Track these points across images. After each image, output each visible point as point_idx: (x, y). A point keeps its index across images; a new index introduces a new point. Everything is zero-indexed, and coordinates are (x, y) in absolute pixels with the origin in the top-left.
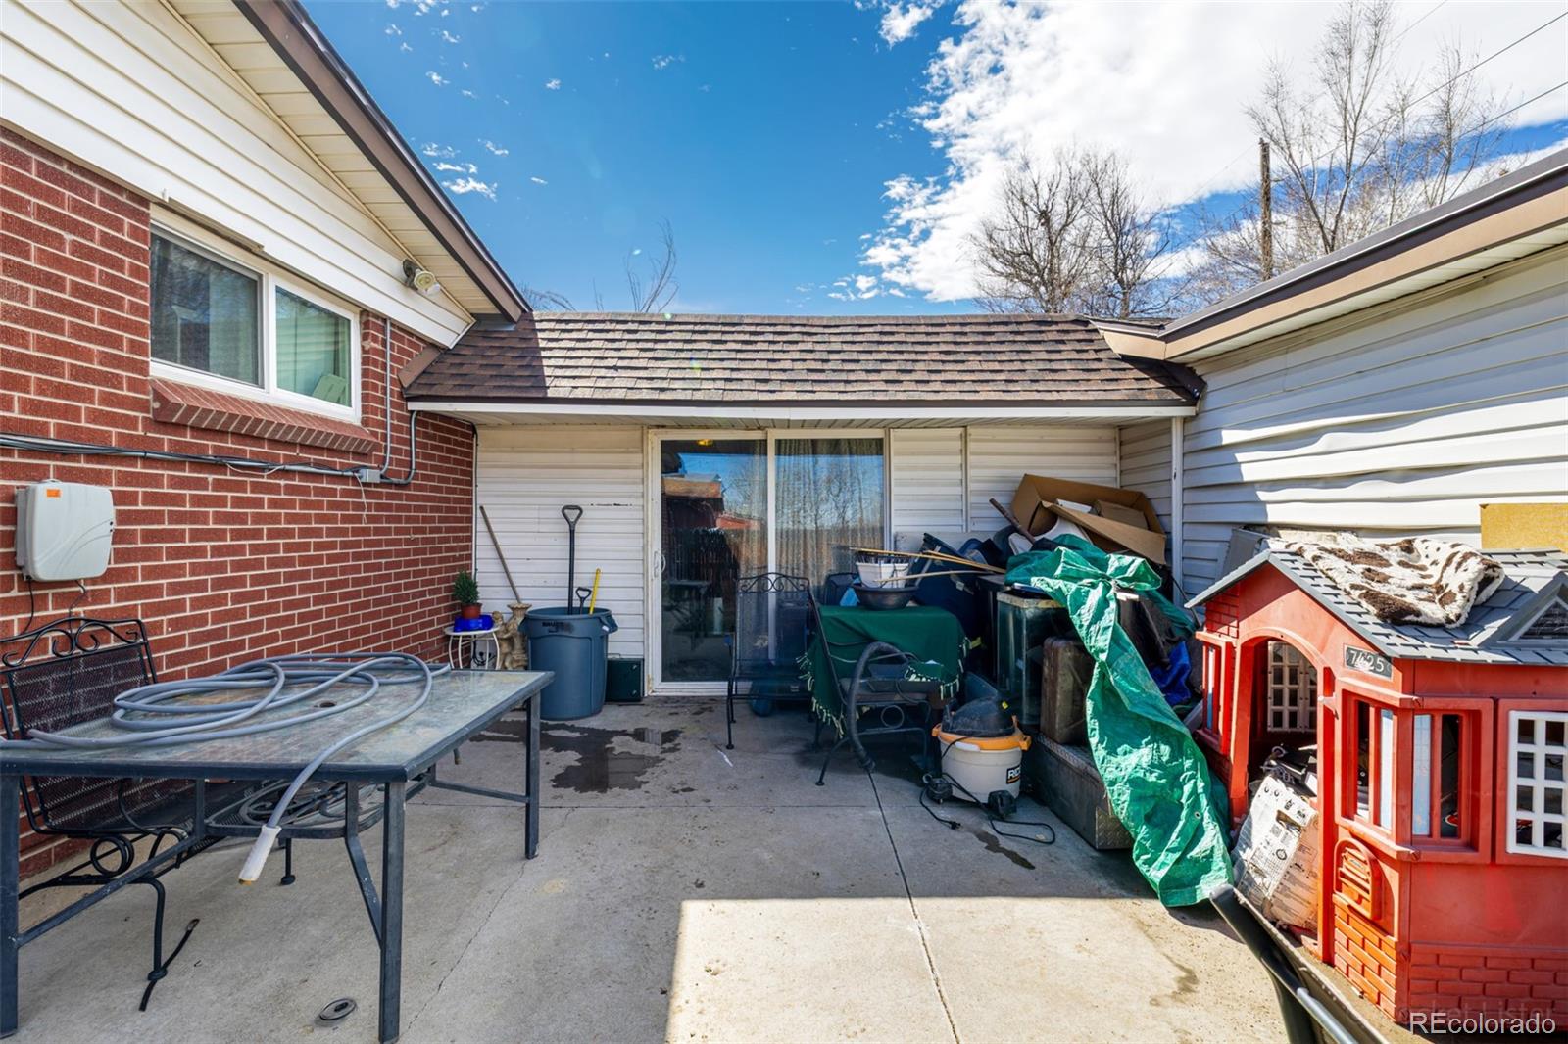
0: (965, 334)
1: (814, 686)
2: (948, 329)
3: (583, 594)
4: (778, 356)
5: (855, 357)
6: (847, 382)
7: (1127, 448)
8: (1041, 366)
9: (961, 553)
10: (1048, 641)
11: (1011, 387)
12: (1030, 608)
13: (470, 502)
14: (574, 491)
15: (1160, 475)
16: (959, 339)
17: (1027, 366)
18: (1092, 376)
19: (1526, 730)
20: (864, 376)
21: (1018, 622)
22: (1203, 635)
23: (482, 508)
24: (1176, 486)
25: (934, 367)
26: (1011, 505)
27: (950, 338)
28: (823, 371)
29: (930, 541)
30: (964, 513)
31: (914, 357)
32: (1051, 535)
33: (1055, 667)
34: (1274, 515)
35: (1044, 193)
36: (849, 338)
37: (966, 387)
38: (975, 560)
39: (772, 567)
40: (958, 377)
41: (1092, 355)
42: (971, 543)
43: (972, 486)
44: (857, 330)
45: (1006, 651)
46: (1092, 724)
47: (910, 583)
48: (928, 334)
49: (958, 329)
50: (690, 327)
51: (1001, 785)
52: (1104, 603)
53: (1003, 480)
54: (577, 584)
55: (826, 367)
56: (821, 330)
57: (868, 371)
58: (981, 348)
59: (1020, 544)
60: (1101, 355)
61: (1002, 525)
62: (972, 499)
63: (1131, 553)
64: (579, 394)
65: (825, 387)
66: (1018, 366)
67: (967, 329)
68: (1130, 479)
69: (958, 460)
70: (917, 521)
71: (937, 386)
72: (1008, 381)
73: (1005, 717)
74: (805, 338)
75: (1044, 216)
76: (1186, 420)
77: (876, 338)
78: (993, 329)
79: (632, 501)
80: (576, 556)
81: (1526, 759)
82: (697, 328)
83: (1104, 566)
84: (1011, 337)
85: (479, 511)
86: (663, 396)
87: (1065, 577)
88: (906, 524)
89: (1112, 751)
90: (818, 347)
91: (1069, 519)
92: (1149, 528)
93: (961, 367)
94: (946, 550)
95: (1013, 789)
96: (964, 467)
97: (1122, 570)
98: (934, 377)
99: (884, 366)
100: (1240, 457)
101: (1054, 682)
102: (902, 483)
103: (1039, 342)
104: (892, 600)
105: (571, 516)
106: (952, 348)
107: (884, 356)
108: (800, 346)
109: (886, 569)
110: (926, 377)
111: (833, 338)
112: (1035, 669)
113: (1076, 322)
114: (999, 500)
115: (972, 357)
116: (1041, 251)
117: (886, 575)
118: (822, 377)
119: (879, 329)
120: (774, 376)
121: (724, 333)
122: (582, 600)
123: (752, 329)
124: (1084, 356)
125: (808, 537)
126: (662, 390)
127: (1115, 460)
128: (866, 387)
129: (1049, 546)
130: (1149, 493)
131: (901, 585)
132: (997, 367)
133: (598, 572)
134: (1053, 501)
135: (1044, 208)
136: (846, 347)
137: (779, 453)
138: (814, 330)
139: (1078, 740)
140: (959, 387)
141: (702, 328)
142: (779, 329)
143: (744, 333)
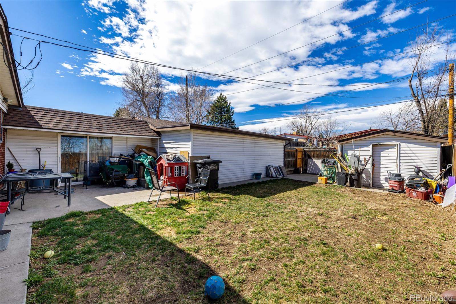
0: (127, 122)
1: (103, 177)
2: (124, 121)
3: (44, 166)
4: (93, 123)
5: (108, 125)
6: (108, 129)
7: (153, 141)
8: (140, 129)
9: (127, 156)
10: (140, 167)
11: (135, 132)
12: (138, 163)
13: (4, 146)
14: (38, 145)
15: (156, 146)
16: (126, 123)
17: (138, 129)
18: (147, 132)
19: (176, 167)
20: (110, 129)
21: (136, 165)
22: (157, 164)
23: (8, 148)
24: (158, 147)
25: (123, 128)
26: (135, 149)
27: (125, 123)
28: (102, 127)
29: (121, 155)
30: (127, 150)
31: (119, 126)
32: (141, 154)
33: (141, 169)
34: (168, 151)
35: (141, 72)
36: (106, 121)
37: (128, 132)
38: (129, 158)
39: (88, 160)
40: (127, 130)
41: (147, 128)
42: (128, 155)
43: (128, 146)
44: (107, 119)
45: (134, 170)
46: (145, 174)
47: (119, 161)
48: (121, 121)
49: (126, 121)
50: (71, 114)
51: (134, 184)
52: (147, 161)
53: (133, 145)
54: (41, 164)
55: (103, 126)
56: (100, 118)
57: (111, 128)
58: (130, 125)
59: (136, 155)
60: (149, 128)
61: (134, 152)
62: (128, 148)
63: (151, 156)
64: (50, 128)
65: (103, 130)
66: (136, 129)
67: (128, 121)
68: (153, 146)
69: (126, 142)
70: (118, 152)
71: (123, 131)
72: (135, 131)
73: (135, 176)
74: (98, 120)
75: (141, 77)
76: (159, 139)
77: (111, 121)
78: (132, 122)
79: (55, 147)
80: (41, 158)
81: (176, 170)
82: (72, 115)
83: (147, 157)
84: (135, 124)
85: (7, 149)
86: (71, 129)
87: (142, 159)
88: (116, 152)
89: (147, 177)
90: (100, 122)
91: (144, 152)
92: (155, 153)
93: (127, 128)
94: (125, 156)
95: (136, 184)
96: (127, 143)
97: (149, 158)
98: (123, 130)
99: (114, 127)
100: (165, 144)
101: (141, 171)
102: (115, 145)
103: (139, 125)
104: (116, 164)
105: (38, 150)
106: (125, 124)
107: (114, 125)
108: (97, 121)
109: (115, 159)
110: (121, 130)
111: (103, 120)
112: (139, 171)
113: (145, 122)
114: (133, 149)
115: (129, 127)
116: (140, 85)
117: (116, 160)
118: (103, 128)
119: (112, 119)
120: (93, 127)
121: (79, 117)
122: (43, 167)
123: (85, 116)
124: (146, 128)
125: (96, 154)
126: (70, 128)
127: (151, 143)
128: (111, 131)
129: (140, 155)
130: (155, 148)
131: (117, 161)
132: (133, 129)
133: (45, 162)
134: (141, 149)
135: (141, 75)
136: (106, 122)
137: (90, 138)
138: (99, 118)
139: (144, 177)
140: (127, 132)
141: (74, 115)
142: (91, 117)
143: (84, 117)
